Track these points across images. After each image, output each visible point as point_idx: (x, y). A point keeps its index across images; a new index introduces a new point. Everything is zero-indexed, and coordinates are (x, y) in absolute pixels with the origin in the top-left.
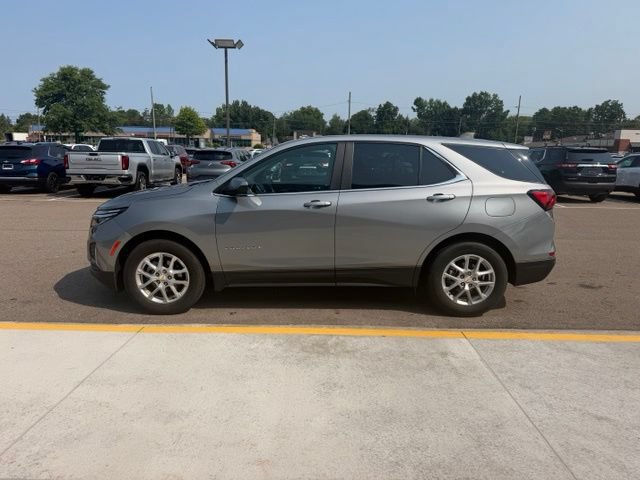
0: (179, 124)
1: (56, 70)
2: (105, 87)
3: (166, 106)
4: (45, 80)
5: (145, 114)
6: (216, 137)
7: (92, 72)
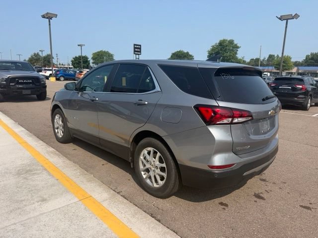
0: (276, 65)
1: (218, 42)
2: (238, 47)
3: (276, 56)
4: (213, 46)
5: (263, 60)
6: (300, 71)
7: (233, 41)
